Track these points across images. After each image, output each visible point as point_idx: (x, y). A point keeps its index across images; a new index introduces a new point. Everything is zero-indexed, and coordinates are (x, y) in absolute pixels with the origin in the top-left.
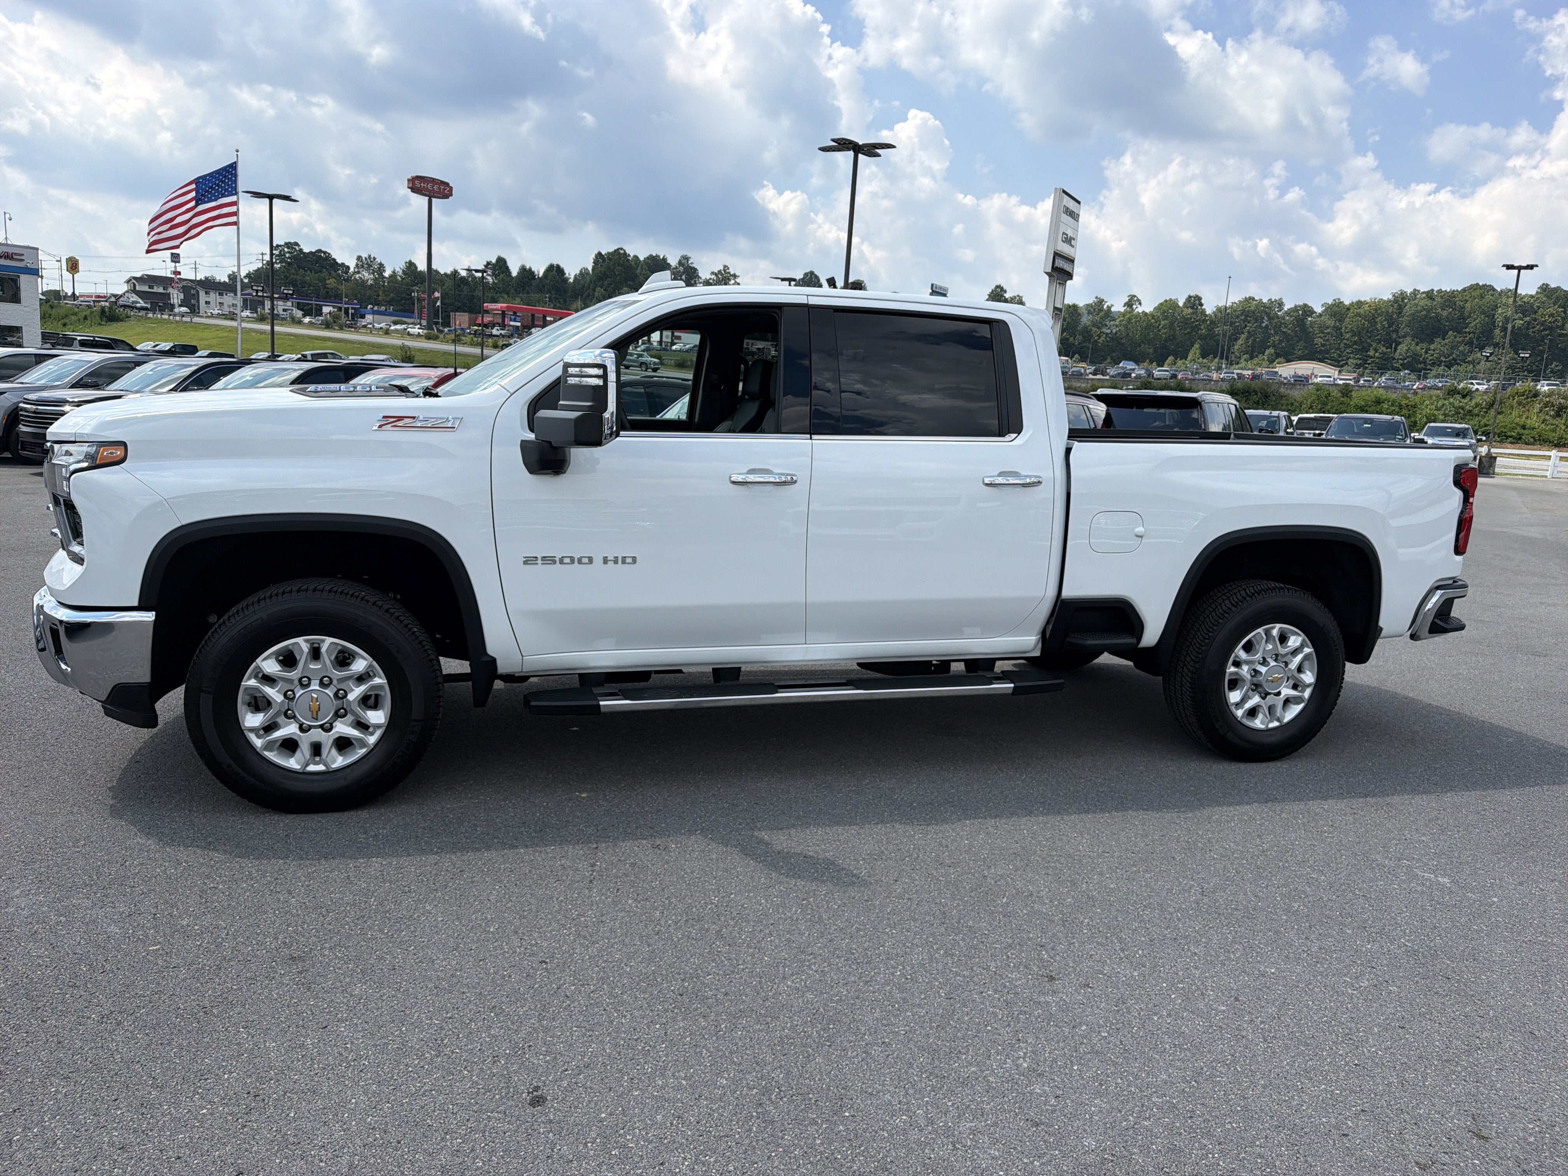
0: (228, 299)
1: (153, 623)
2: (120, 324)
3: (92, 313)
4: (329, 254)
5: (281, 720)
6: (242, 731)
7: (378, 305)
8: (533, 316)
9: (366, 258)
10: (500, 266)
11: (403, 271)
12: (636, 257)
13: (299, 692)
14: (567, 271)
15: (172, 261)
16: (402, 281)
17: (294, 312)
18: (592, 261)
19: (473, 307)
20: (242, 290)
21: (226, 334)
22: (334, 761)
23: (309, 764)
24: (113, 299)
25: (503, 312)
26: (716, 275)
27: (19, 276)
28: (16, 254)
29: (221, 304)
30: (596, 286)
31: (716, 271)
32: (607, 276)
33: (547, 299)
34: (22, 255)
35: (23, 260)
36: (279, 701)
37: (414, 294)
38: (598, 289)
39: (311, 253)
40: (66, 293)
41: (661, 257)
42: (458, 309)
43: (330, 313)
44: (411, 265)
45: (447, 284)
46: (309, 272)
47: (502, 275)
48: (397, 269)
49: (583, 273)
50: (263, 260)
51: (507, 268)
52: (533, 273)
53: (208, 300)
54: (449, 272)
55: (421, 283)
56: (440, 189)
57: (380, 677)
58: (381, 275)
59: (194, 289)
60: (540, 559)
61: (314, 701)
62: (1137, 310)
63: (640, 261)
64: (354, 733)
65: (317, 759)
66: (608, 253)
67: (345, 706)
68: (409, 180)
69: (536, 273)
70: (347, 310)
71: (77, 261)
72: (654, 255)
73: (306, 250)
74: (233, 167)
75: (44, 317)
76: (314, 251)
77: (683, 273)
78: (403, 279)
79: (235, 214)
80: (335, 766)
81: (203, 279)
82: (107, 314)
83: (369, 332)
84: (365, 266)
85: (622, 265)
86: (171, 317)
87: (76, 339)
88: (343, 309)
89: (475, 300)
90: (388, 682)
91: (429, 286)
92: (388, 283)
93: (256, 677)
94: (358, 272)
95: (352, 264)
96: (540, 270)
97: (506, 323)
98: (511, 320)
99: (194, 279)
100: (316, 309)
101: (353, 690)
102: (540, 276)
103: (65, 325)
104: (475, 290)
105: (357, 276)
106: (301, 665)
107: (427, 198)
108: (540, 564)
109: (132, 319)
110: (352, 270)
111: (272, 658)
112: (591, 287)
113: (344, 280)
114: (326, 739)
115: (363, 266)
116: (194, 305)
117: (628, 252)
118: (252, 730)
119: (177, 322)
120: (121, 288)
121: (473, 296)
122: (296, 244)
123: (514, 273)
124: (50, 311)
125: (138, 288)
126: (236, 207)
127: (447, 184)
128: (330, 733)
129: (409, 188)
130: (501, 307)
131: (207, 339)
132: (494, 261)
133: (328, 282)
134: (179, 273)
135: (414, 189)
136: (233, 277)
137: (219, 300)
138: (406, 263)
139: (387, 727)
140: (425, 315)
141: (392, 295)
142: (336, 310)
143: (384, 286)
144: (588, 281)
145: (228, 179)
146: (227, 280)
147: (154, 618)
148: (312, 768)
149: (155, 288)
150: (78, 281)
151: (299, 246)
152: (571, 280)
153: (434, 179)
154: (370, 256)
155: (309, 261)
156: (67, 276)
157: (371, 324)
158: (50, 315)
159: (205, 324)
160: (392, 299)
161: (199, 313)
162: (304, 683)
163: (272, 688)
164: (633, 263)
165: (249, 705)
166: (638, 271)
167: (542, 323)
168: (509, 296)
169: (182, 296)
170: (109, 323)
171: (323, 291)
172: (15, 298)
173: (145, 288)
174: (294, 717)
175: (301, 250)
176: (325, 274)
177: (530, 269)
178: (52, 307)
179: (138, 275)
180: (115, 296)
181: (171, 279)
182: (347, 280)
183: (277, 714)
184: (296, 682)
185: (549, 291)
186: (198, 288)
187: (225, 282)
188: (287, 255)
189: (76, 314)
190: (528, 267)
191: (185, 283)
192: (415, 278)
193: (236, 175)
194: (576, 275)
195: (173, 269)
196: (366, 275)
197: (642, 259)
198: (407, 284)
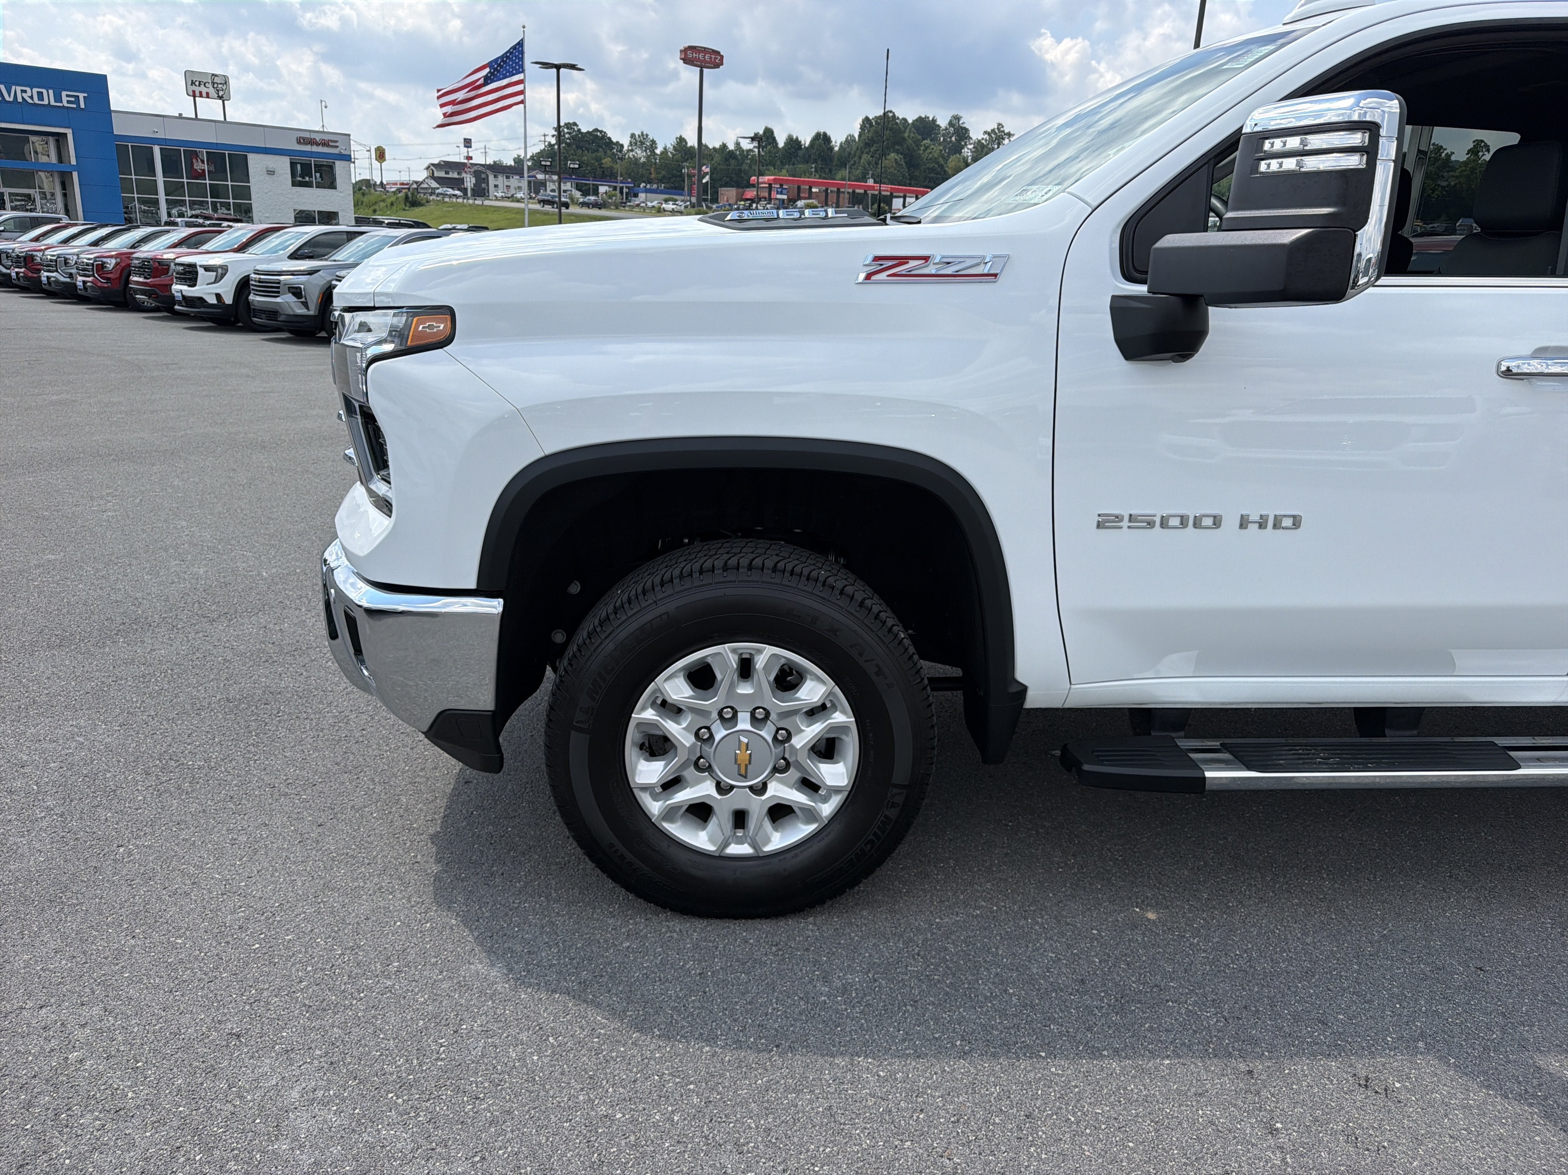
0: (514, 181)
1: (500, 615)
2: (421, 208)
3: (397, 198)
4: (605, 133)
5: (690, 773)
6: (631, 789)
7: (650, 183)
8: (799, 188)
9: (639, 136)
10: (766, 138)
11: (674, 147)
12: (905, 120)
13: (720, 733)
14: (833, 140)
15: (465, 146)
16: (673, 158)
17: (573, 192)
18: (859, 126)
19: (740, 181)
20: (528, 173)
21: (514, 216)
22: (768, 841)
23: (730, 844)
24: (415, 186)
25: (770, 185)
26: (989, 134)
27: (334, 163)
28: (332, 141)
29: (508, 187)
30: (863, 153)
31: (989, 130)
32: (874, 142)
33: (813, 170)
34: (336, 142)
35: (337, 147)
36: (688, 745)
37: (685, 171)
38: (864, 156)
39: (588, 132)
40: (375, 182)
41: (931, 119)
42: (726, 185)
43: (606, 193)
44: (681, 140)
45: (715, 159)
46: (586, 152)
47: (769, 147)
48: (669, 146)
49: (849, 140)
50: (545, 141)
51: (774, 138)
52: (800, 142)
53: (496, 183)
54: (717, 146)
55: (691, 159)
56: (711, 58)
57: (844, 712)
58: (653, 152)
59: (484, 173)
60: (1126, 518)
61: (744, 747)
62: (1483, 157)
63: (909, 124)
64: (797, 797)
65: (740, 833)
66: (876, 117)
67: (787, 756)
68: (681, 51)
69: (803, 142)
70: (621, 189)
71: (384, 150)
72: (923, 116)
73: (584, 130)
74: (521, 44)
75: (357, 204)
76: (591, 130)
77: (953, 134)
78: (674, 155)
79: (522, 92)
80: (769, 848)
81: (492, 163)
82: (410, 199)
83: (642, 210)
84: (638, 143)
85: (891, 129)
86: (465, 201)
87: (384, 222)
88: (618, 189)
89: (743, 175)
90: (856, 721)
91: (699, 160)
92: (660, 159)
93: (653, 705)
94: (632, 150)
95: (625, 142)
96: (806, 139)
97: (772, 197)
98: (778, 193)
99: (484, 163)
100: (593, 190)
101: (803, 731)
102: (807, 145)
103: (375, 211)
104: (742, 164)
105: (631, 153)
106: (723, 689)
107: (699, 69)
108: (1125, 528)
109: (431, 203)
110: (626, 148)
111: (677, 677)
112: (857, 154)
113: (619, 158)
114: (757, 806)
115: (636, 144)
116: (484, 189)
117: (897, 115)
118: (645, 788)
119: (470, 205)
120: (420, 175)
121: (740, 170)
122: (575, 124)
123: (781, 144)
124: (362, 199)
125: (436, 174)
126: (522, 85)
127: (718, 53)
128: (763, 798)
129: (681, 59)
130: (768, 180)
131: (497, 221)
132: (761, 132)
133: (603, 161)
134: (471, 158)
135: (686, 61)
136: (519, 161)
137: (507, 183)
138: (677, 138)
139: (850, 792)
140: (695, 192)
141: (663, 172)
142: (611, 189)
143: (655, 163)
144: (854, 148)
145: (515, 57)
146: (513, 164)
147: (500, 609)
148: (734, 849)
149: (451, 173)
150: (385, 170)
151: (577, 126)
152: (836, 149)
153: (705, 48)
154: (642, 133)
155: (586, 141)
156: (376, 164)
157: (644, 202)
158: (363, 202)
159: (494, 207)
160: (664, 177)
161: (489, 196)
162: (729, 719)
163: (678, 723)
164: (901, 127)
165: (641, 747)
166: (906, 135)
167: (807, 196)
168: (775, 169)
169: (473, 180)
170: (412, 208)
171: (599, 172)
172: (331, 185)
173: (442, 174)
174: (709, 769)
175: (579, 130)
176: (601, 153)
177: (797, 139)
178: (364, 194)
179: (436, 161)
180: (416, 182)
181: (464, 164)
182: (621, 159)
183: (684, 766)
184: (715, 715)
185: (815, 161)
186: (488, 172)
187: (511, 166)
188: (567, 136)
189: (384, 201)
190: (794, 137)
191: (476, 168)
192: (685, 154)
193: (522, 53)
194: (841, 143)
195: (466, 154)
196: (639, 152)
197: (910, 121)
198: (677, 161)
